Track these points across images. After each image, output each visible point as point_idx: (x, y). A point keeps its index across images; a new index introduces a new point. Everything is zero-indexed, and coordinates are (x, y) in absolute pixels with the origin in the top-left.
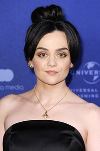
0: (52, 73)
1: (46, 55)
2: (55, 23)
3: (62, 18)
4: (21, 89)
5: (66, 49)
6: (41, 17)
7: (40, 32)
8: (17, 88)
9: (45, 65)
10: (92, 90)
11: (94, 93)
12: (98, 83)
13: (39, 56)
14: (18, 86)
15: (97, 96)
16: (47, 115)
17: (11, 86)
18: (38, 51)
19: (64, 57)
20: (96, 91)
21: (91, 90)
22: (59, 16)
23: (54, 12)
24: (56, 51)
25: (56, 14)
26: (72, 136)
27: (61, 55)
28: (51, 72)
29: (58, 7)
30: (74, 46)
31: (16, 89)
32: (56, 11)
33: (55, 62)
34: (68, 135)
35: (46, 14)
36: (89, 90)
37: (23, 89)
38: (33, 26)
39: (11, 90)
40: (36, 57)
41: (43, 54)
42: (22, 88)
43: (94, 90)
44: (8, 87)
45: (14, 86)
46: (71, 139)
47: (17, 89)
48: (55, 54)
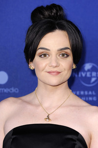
0: (53, 74)
1: (47, 56)
2: (56, 22)
3: (63, 18)
4: (16, 92)
5: (68, 48)
6: (42, 16)
7: (40, 32)
8: (11, 90)
9: (46, 66)
10: (90, 93)
11: (92, 96)
12: (96, 85)
13: (40, 56)
14: (12, 89)
15: (95, 99)
16: (49, 119)
17: (5, 89)
18: (39, 51)
19: (66, 57)
20: (94, 93)
21: (88, 92)
22: (60, 15)
23: (54, 11)
24: (58, 51)
25: (57, 13)
26: (75, 141)
27: (63, 55)
28: (54, 72)
29: (59, 6)
30: (76, 45)
31: (10, 92)
32: (57, 10)
33: (57, 63)
34: (72, 140)
35: (47, 13)
36: (86, 93)
37: (18, 92)
38: (33, 26)
39: (6, 93)
40: (37, 58)
41: (44, 54)
42: (16, 90)
43: (92, 92)
44: (2, 89)
45: (9, 88)
46: (75, 144)
47: (12, 92)
48: (57, 54)
